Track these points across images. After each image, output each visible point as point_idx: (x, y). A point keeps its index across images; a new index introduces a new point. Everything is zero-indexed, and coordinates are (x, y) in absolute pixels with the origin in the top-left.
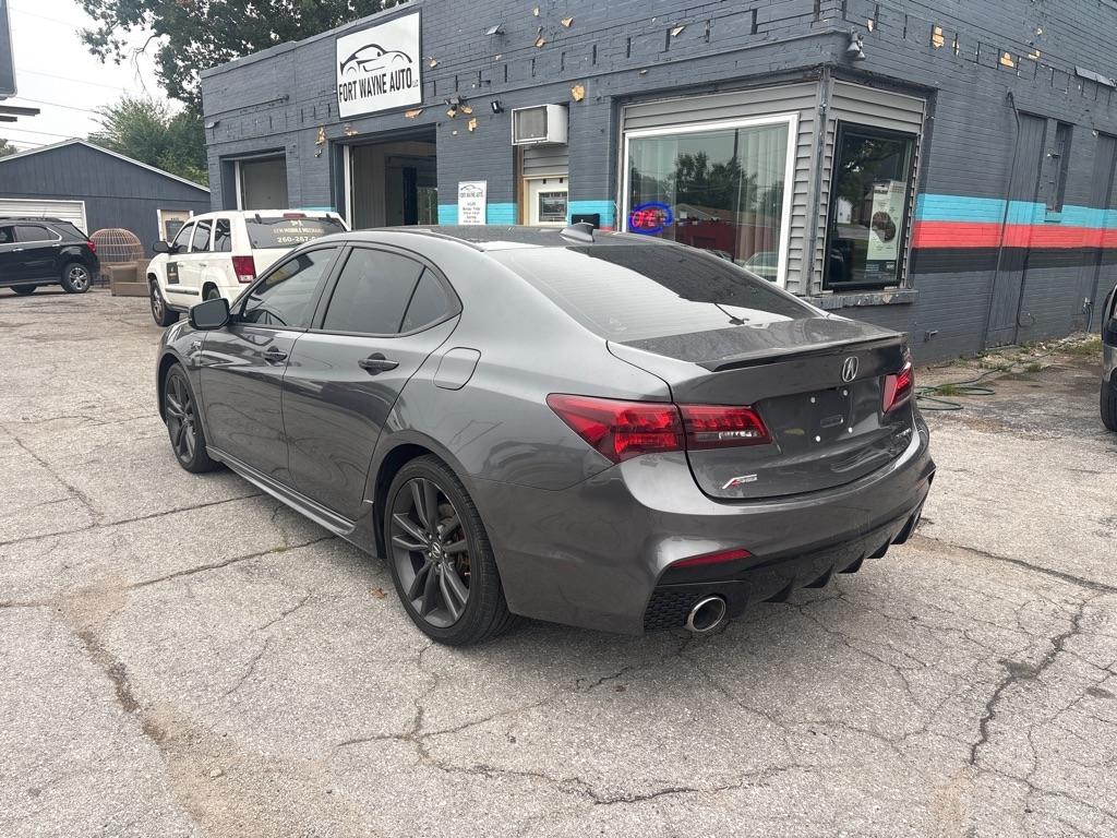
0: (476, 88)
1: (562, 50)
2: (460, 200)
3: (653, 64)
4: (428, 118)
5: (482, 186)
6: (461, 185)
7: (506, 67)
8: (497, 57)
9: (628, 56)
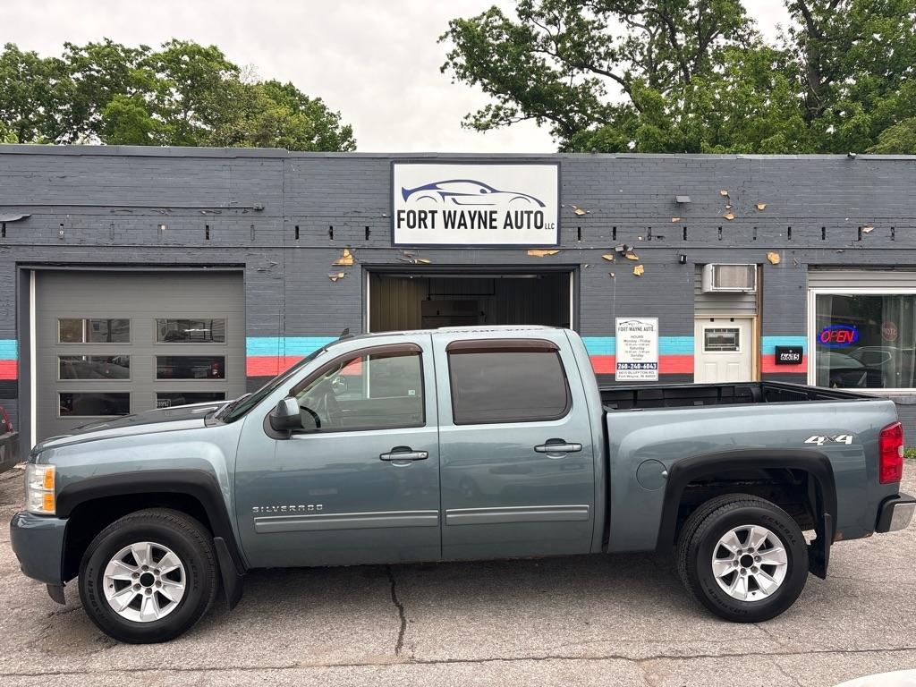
0: (644, 240)
1: (755, 225)
2: (619, 333)
3: (847, 247)
4: (567, 258)
5: (654, 322)
6: (619, 320)
7: (685, 229)
8: (674, 220)
9: (824, 239)
